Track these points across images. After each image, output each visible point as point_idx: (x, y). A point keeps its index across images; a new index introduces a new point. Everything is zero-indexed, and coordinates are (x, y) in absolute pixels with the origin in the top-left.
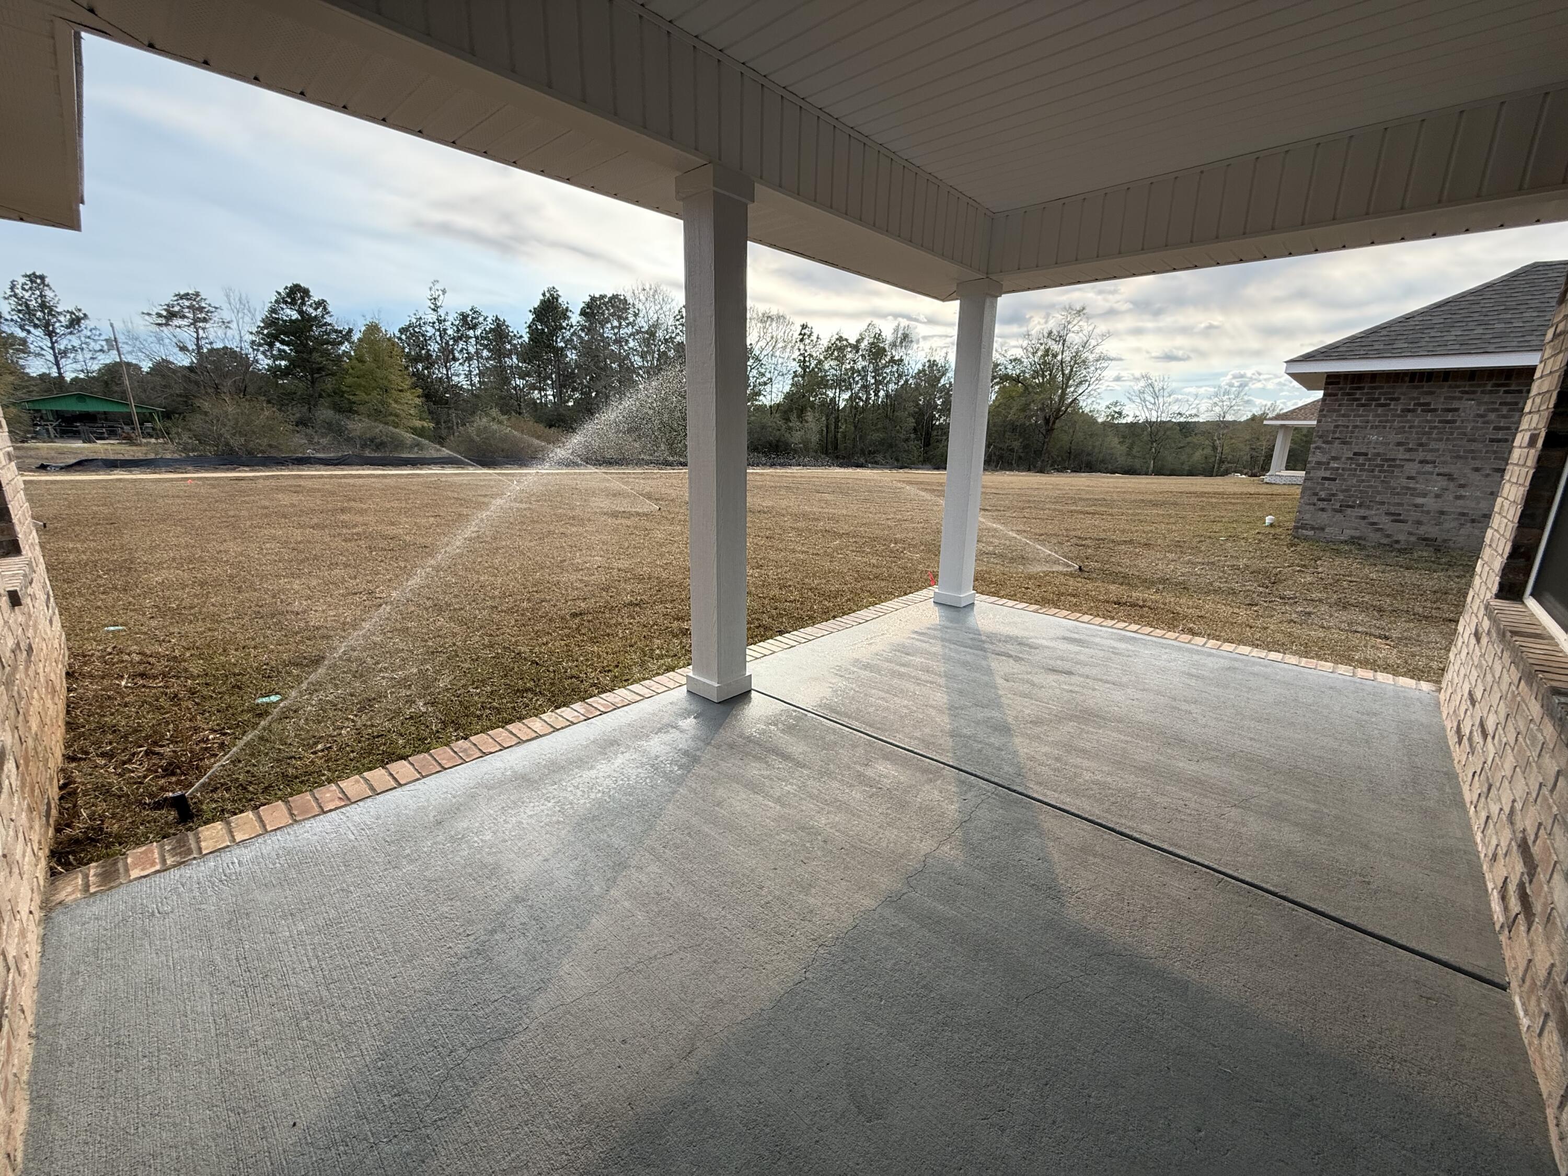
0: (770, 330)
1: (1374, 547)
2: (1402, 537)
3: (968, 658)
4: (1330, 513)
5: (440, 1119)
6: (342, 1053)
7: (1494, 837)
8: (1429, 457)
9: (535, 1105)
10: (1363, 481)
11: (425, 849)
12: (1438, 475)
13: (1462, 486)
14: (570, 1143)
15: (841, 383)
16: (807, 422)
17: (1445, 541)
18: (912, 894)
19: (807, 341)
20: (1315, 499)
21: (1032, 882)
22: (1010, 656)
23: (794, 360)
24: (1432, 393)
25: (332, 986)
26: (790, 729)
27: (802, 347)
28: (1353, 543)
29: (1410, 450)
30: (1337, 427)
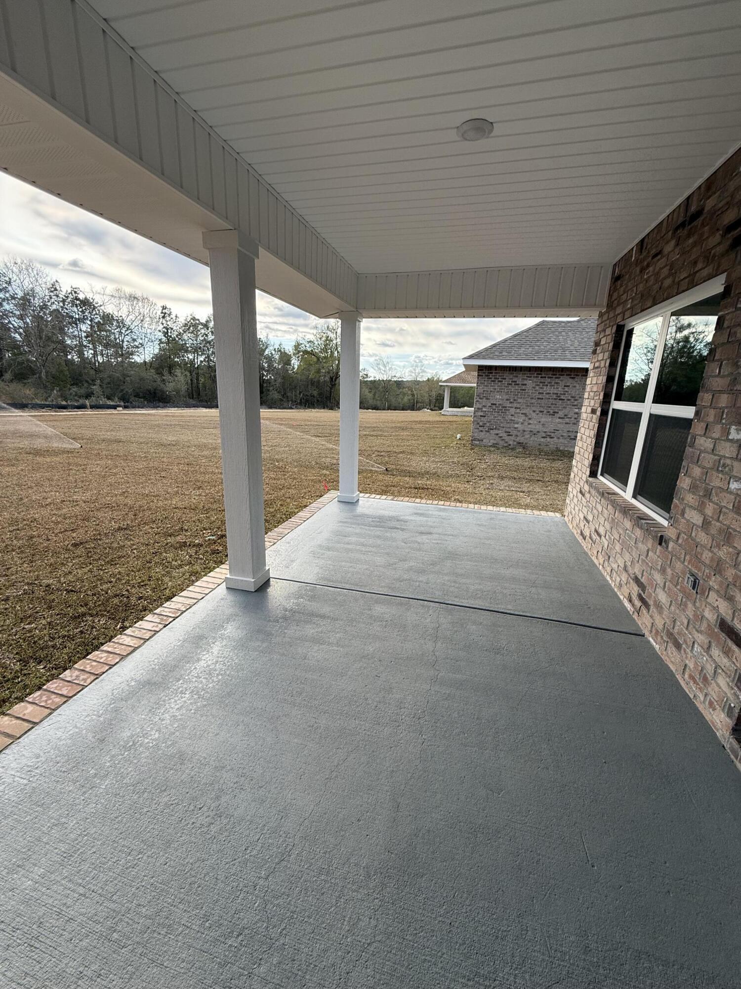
0: (137, 308)
1: (502, 448)
2: (511, 443)
3: (378, 533)
4: (484, 433)
5: (283, 929)
6: (169, 936)
7: (618, 577)
8: (518, 406)
9: (336, 884)
10: (495, 417)
11: (108, 764)
12: (522, 414)
13: (530, 419)
14: (374, 892)
15: (196, 350)
16: (176, 376)
17: (526, 443)
18: (441, 674)
19: (168, 319)
20: (478, 426)
21: (485, 649)
22: (398, 529)
23: (160, 331)
24: (517, 377)
25: (114, 898)
26: (313, 598)
27: (164, 322)
28: (494, 447)
29: (511, 403)
30: (484, 391)
